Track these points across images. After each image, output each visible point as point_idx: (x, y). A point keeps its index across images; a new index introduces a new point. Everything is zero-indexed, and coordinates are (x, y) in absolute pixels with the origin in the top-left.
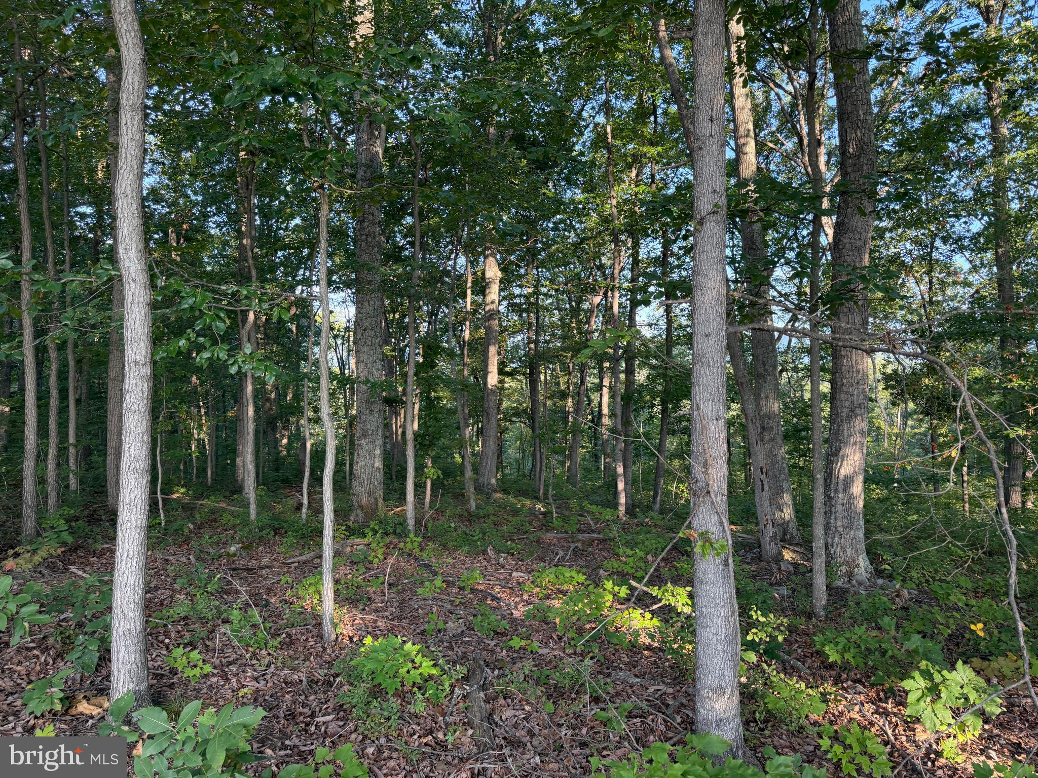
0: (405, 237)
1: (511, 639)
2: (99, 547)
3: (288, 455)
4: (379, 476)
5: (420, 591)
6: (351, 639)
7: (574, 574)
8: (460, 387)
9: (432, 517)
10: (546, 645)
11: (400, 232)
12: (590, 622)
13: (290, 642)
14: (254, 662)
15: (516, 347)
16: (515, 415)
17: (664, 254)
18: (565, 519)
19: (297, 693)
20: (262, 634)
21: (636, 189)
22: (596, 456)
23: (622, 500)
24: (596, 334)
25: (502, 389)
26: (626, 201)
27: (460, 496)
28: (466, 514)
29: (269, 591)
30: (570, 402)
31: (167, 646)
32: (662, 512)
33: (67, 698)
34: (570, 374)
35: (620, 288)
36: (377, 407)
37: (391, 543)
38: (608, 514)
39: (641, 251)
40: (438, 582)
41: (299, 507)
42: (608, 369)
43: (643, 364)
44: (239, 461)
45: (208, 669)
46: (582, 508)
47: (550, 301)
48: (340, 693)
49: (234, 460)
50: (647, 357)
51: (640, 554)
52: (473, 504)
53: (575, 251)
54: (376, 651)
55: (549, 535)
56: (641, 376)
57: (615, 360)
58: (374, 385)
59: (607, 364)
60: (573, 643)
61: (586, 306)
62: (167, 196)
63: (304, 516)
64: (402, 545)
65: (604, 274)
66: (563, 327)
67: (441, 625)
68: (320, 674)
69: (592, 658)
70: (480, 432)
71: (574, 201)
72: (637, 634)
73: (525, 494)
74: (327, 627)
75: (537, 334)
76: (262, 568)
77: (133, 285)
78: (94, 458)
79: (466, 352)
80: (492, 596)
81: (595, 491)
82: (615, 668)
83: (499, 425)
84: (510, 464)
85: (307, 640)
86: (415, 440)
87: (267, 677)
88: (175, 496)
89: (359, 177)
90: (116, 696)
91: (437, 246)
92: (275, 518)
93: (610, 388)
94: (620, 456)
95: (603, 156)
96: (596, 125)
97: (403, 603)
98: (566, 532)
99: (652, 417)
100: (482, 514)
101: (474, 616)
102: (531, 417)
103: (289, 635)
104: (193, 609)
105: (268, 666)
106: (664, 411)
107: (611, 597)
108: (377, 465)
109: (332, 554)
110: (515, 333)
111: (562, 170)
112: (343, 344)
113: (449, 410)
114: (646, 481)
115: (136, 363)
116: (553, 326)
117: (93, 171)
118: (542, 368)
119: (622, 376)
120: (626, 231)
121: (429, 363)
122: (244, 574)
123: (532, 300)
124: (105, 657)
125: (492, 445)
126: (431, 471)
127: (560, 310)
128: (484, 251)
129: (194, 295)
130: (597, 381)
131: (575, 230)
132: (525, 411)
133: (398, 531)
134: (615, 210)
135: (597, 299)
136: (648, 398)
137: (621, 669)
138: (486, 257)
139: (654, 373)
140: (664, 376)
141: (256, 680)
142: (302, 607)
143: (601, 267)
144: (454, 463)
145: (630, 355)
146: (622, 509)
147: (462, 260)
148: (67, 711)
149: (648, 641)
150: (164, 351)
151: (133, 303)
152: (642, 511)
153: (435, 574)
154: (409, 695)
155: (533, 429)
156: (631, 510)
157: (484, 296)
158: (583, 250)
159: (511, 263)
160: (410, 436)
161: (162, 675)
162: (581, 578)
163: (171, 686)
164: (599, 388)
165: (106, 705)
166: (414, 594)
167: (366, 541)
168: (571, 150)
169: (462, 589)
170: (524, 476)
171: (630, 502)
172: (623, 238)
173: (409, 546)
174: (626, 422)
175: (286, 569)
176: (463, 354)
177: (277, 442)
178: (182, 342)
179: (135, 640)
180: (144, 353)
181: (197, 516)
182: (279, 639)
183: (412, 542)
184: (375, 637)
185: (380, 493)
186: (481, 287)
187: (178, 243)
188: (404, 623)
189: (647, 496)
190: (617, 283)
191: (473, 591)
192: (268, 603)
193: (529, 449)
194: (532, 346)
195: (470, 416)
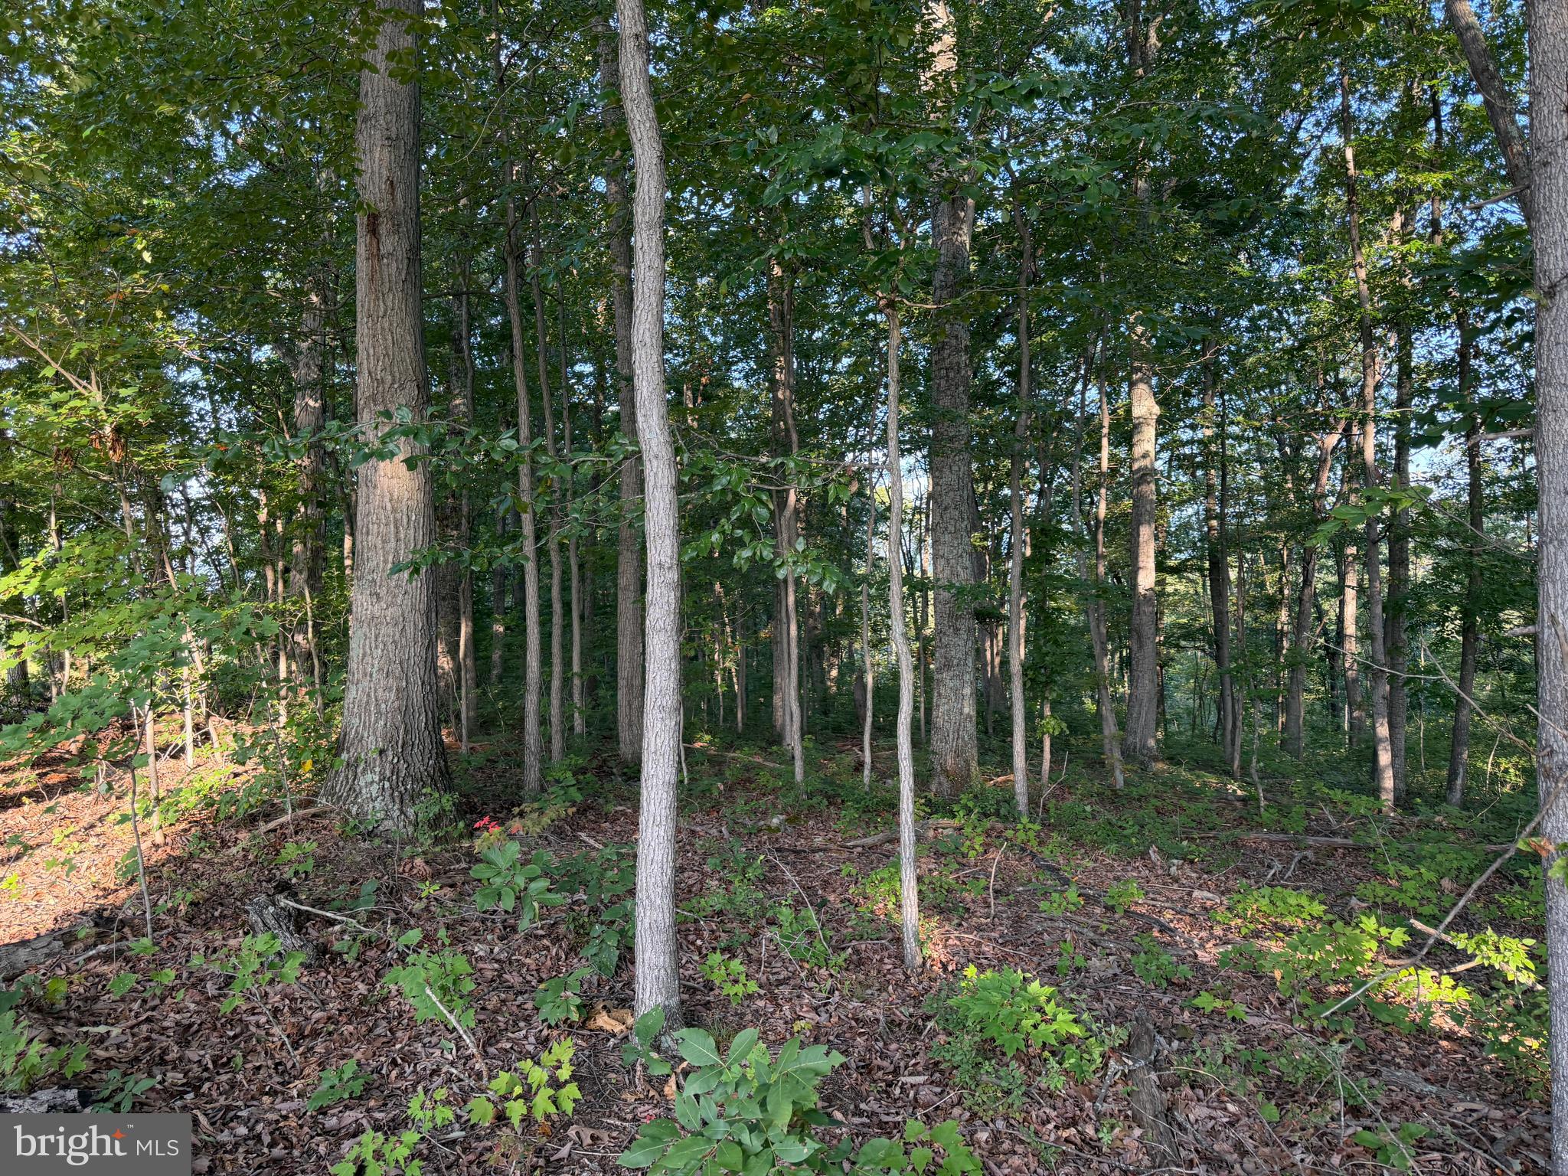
0: (1001, 366)
1: (1197, 995)
2: (613, 808)
3: (840, 693)
4: (971, 727)
5: (1043, 905)
6: (944, 967)
7: (1304, 901)
8: (1091, 592)
9: (1053, 795)
10: (1259, 1012)
11: (993, 358)
12: (1336, 982)
13: (858, 962)
14: (812, 984)
15: (1185, 527)
16: (1185, 637)
17: (1463, 353)
18: (1284, 811)
19: (872, 1037)
20: (821, 946)
21: (1405, 248)
22: (1334, 707)
23: (1388, 782)
24: (1332, 499)
25: (1162, 594)
26: (1383, 272)
27: (1097, 764)
28: (1108, 793)
29: (826, 884)
30: (1284, 615)
31: (699, 949)
32: (1465, 806)
33: (585, 1006)
34: (1283, 567)
35: (1377, 419)
36: (964, 624)
37: (993, 828)
38: (1361, 804)
39: (1415, 353)
40: (1072, 894)
41: (859, 767)
42: (1356, 557)
43: (1426, 547)
44: (777, 700)
45: (753, 987)
46: (1311, 793)
47: (1245, 446)
48: (935, 1043)
49: (769, 699)
50: (1432, 536)
51: (1429, 875)
52: (1120, 778)
53: (1291, 361)
54: (985, 989)
55: (1253, 835)
56: (1421, 568)
57: (1368, 542)
58: (961, 591)
59: (1352, 550)
60: (1306, 1013)
61: (1310, 452)
62: (680, 341)
63: (866, 780)
64: (1009, 833)
65: (1344, 397)
66: (1268, 490)
67: (1080, 961)
68: (903, 1012)
69: (1342, 1042)
70: (1126, 663)
71: (1287, 279)
72: (1427, 1010)
73: (1209, 766)
74: (910, 945)
75: (1223, 503)
76: (814, 851)
77: (655, 463)
78: (601, 692)
79: (1100, 537)
80: (1161, 925)
81: (1334, 765)
82: (1387, 1063)
83: (1158, 654)
84: (1178, 717)
85: (881, 960)
86: (1025, 675)
87: (831, 1008)
88: (697, 745)
89: (936, 283)
90: (642, 1011)
91: (1053, 374)
92: (828, 781)
93: (1361, 590)
94: (1382, 707)
95: (1338, 200)
96: (1325, 150)
97: (1017, 922)
98: (1284, 831)
99: (1443, 640)
100: (1135, 794)
101: (1133, 952)
102: (1215, 641)
103: (856, 951)
104: (731, 901)
105: (831, 992)
106: (1467, 630)
107: (1374, 945)
108: (966, 710)
109: (913, 838)
110: (1182, 503)
111: (1262, 231)
112: (911, 532)
113: (1074, 628)
114: (1432, 752)
115: (661, 565)
116: (1251, 489)
117: (591, 316)
118: (1232, 559)
119: (1384, 570)
120: (1385, 321)
121: (1042, 557)
122: (791, 858)
123: (1213, 448)
124: (627, 956)
125: (1147, 686)
126: (1051, 724)
127: (1262, 460)
128: (1130, 374)
129: (729, 473)
130: (1334, 579)
131: (1289, 328)
132: (1203, 630)
133: (1003, 811)
134: (1364, 287)
135: (1332, 440)
136: (1434, 607)
137: (1399, 1066)
138: (1132, 385)
139: (1445, 563)
140: (1469, 567)
141: (816, 1009)
142: (872, 912)
143: (1339, 385)
144: (1083, 712)
145: (1397, 533)
146: (1387, 797)
147: (1093, 393)
148: (584, 1022)
149: (1448, 1024)
150: (694, 550)
151: (655, 486)
152: (1426, 802)
153: (1066, 882)
154: (1036, 1061)
155: (1218, 659)
156: (1404, 800)
157: (1131, 447)
158: (1305, 358)
159: (1176, 390)
160: (1016, 668)
161: (695, 990)
162: (1318, 909)
163: (707, 1005)
164: (1339, 590)
165: (630, 1021)
166: (1035, 909)
167: (956, 823)
168: (1279, 196)
169: (1111, 909)
170: (1203, 735)
171: (1402, 786)
172: (1379, 332)
173: (1021, 835)
174: (1394, 650)
175: (846, 855)
176: (1095, 540)
177: (824, 674)
178: (716, 537)
179: (664, 937)
180: (669, 553)
181: (728, 773)
182: (844, 955)
183: (1026, 830)
184: (981, 969)
185: (973, 753)
186: (1125, 432)
187: (695, 402)
188: (1023, 952)
189: (1435, 777)
190: (1370, 410)
191: (1128, 913)
192: (824, 903)
193: (1212, 694)
194: (1214, 523)
195: (1110, 638)
